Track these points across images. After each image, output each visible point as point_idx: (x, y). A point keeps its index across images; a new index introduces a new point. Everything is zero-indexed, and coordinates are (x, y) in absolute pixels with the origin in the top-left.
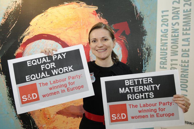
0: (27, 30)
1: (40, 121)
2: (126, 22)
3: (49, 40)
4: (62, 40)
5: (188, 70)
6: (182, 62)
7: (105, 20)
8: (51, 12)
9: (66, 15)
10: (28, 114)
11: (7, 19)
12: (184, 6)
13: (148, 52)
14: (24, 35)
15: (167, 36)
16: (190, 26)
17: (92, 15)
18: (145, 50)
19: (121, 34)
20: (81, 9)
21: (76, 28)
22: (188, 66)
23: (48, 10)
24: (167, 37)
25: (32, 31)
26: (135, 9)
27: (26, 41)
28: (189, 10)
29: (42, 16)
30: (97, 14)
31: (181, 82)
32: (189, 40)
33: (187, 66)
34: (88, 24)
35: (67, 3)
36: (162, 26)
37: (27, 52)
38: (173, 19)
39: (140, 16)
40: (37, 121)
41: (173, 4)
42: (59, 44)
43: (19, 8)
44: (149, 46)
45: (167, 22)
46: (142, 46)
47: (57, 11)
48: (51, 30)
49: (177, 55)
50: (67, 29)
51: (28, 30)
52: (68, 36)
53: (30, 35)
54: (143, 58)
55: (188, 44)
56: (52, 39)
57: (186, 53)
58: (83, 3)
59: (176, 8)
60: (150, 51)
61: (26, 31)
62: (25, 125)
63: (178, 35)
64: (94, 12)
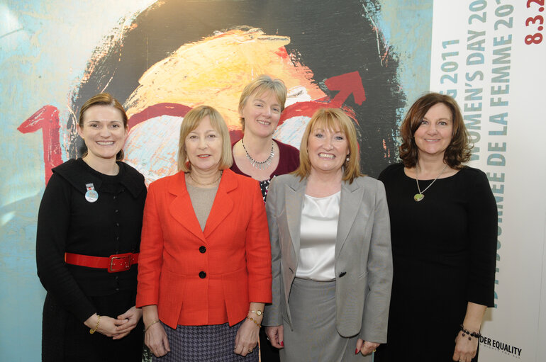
0: (132, 95)
2: (357, 72)
3: (179, 116)
7: (307, 67)
8: (184, 54)
9: (217, 60)
11: (94, 73)
12: (496, 28)
14: (126, 107)
16: (507, 81)
17: (276, 58)
19: (345, 103)
20: (252, 43)
22: (502, 190)
23: (177, 51)
25: (143, 97)
26: (378, 40)
28: (506, 38)
29: (165, 64)
30: (289, 54)
32: (505, 119)
33: (499, 188)
35: (220, 33)
36: (442, 82)
37: (132, 142)
38: (469, 63)
39: (390, 57)
41: (470, 23)
43: (119, 50)
45: (455, 72)
46: (394, 133)
47: (199, 53)
48: (184, 95)
49: (476, 158)
50: (218, 92)
51: (134, 96)
52: (222, 108)
53: (138, 106)
55: (502, 130)
57: (497, 155)
58: (256, 29)
59: (477, 34)
61: (130, 98)
63: (480, 104)
64: (281, 49)
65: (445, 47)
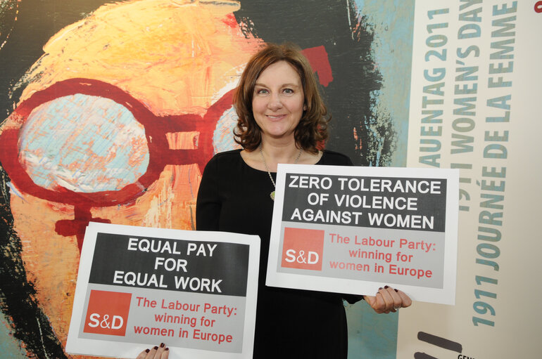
0: (33, 66)
1: (64, 323)
2: (323, 46)
3: (97, 95)
4: (136, 98)
5: (501, 198)
6: (485, 173)
7: (261, 40)
8: (105, 17)
9: (148, 26)
10: (32, 302)
13: (383, 139)
14: (25, 81)
15: (442, 89)
16: (511, 57)
17: (224, 26)
18: (376, 134)
20: (192, 8)
21: (177, 65)
22: (502, 187)
23: (95, 13)
24: (442, 94)
25: (49, 70)
26: (348, 8)
27: (30, 97)
28: (510, 6)
29: (79, 27)
30: (239, 23)
31: (480, 237)
32: (508, 102)
33: (499, 185)
34: (210, 54)
36: (427, 59)
37: (33, 126)
38: (461, 36)
39: (362, 29)
40: (58, 322)
42: (125, 109)
43: (15, 6)
44: (386, 121)
45: (443, 47)
46: (368, 121)
47: (124, 16)
48: (105, 69)
49: (470, 149)
50: (150, 67)
51: (36, 68)
52: (153, 86)
53: (43, 80)
54: (370, 157)
55: (504, 115)
56: (105, 95)
57: (497, 145)
59: (471, 1)
60: (389, 136)
61: (31, 70)
62: (20, 332)
63: (475, 86)
64: (229, 17)
65: (431, 17)
